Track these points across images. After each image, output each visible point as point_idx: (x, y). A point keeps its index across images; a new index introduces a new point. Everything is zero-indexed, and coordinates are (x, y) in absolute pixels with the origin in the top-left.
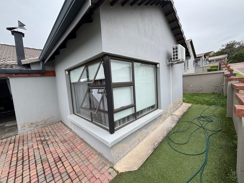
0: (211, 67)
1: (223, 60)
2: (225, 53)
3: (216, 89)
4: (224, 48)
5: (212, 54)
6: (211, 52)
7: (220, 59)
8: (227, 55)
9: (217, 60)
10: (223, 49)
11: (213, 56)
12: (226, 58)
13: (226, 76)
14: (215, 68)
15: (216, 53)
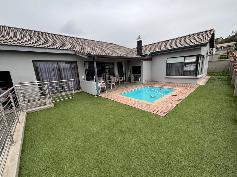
0: (221, 56)
1: (231, 48)
2: (234, 41)
3: (225, 69)
4: (234, 34)
5: (220, 41)
6: (220, 38)
7: (228, 47)
8: (235, 42)
9: (224, 47)
10: (232, 36)
11: (221, 43)
12: (234, 46)
13: (232, 61)
14: (225, 57)
15: (225, 39)
